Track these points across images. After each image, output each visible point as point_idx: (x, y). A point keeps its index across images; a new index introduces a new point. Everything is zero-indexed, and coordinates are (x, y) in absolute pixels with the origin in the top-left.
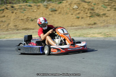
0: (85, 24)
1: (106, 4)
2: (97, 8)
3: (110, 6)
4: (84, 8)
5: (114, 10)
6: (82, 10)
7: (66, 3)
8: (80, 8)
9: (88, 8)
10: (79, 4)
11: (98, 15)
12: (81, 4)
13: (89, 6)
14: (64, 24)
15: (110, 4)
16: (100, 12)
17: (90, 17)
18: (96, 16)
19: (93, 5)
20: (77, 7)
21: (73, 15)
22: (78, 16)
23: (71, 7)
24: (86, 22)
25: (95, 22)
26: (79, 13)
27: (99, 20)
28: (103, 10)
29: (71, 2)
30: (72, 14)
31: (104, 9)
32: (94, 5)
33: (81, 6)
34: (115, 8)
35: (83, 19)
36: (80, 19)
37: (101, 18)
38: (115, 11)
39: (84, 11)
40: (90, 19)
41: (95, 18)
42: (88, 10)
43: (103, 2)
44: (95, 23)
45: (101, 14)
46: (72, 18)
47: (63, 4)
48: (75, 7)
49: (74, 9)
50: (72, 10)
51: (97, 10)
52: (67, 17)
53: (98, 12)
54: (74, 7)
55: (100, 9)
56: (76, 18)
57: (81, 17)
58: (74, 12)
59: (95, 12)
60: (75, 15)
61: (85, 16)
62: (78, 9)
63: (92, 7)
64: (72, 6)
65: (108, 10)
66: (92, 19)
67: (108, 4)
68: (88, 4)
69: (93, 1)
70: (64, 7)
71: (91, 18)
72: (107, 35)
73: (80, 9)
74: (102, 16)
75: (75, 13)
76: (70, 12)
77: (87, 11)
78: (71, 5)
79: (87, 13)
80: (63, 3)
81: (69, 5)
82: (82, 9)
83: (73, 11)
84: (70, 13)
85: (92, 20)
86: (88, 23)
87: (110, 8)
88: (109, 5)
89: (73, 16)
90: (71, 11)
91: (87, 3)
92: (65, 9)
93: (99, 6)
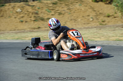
0: (29, 28)
1: (50, 8)
2: (42, 12)
3: (54, 11)
4: (28, 11)
5: (59, 15)
6: (26, 14)
7: (9, 6)
8: (23, 11)
9: (32, 11)
10: (23, 7)
11: (43, 19)
12: (24, 7)
13: (33, 9)
14: (7, 28)
15: (54, 8)
16: (44, 16)
17: (34, 21)
18: (40, 21)
19: (37, 9)
20: (21, 11)
22: (22, 19)
23: (14, 10)
24: (30, 26)
25: (39, 26)
26: (23, 17)
27: (44, 25)
28: (48, 14)
29: (15, 5)
30: (16, 18)
31: (49, 13)
32: (39, 9)
33: (24, 10)
34: (59, 13)
35: (27, 23)
36: (24, 23)
37: (46, 22)
39: (28, 15)
40: (34, 23)
41: (39, 22)
42: (32, 14)
43: (47, 6)
44: (39, 28)
45: (46, 18)
46: (16, 21)
47: (6, 7)
48: (19, 10)
49: (17, 12)
50: (15, 13)
51: (41, 14)
52: (10, 21)
53: (43, 16)
54: (18, 11)
55: (44, 13)
56: (20, 22)
57: (24, 21)
58: (17, 16)
59: (39, 16)
60: (19, 19)
61: (29, 20)
62: (22, 13)
63: (36, 10)
64: (15, 9)
65: (52, 15)
66: (36, 23)
67: (52, 8)
68: (32, 8)
69: (37, 5)
70: (6, 10)
73: (24, 13)
74: (46, 20)
75: (19, 16)
76: (13, 15)
77: (31, 14)
78: (14, 8)
79: (31, 17)
80: (5, 5)
81: (12, 8)
82: (26, 13)
83: (16, 15)
84: (13, 17)
85: (36, 25)
86: (32, 27)
87: (55, 12)
88: (53, 10)
89: (16, 20)
90: (14, 14)
91: (31, 7)
92: (7, 12)
93: (44, 11)
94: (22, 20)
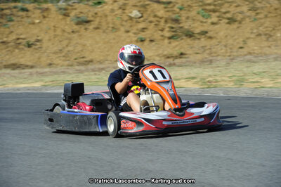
0: (158, 55)
1: (208, 7)
2: (188, 18)
3: (217, 14)
4: (155, 16)
5: (228, 23)
6: (151, 22)
7: (112, 4)
8: (145, 16)
9: (165, 16)
10: (144, 6)
11: (190, 35)
12: (148, 7)
13: (168, 11)
15: (218, 8)
16: (193, 27)
17: (170, 38)
18: (184, 37)
19: (178, 10)
20: (140, 15)
21: (130, 34)
22: (142, 35)
23: (124, 13)
24: (160, 52)
25: (182, 51)
26: (143, 30)
27: (193, 47)
28: (202, 22)
29: (125, 2)
30: (128, 32)
31: (205, 21)
32: (181, 9)
33: (148, 13)
34: (229, 19)
35: (153, 43)
36: (146, 43)
37: (197, 41)
38: (228, 25)
39: (156, 25)
40: (170, 43)
41: (183, 41)
42: (166, 22)
43: (201, 4)
44: (182, 54)
45: (197, 31)
46: (128, 40)
47: (106, 7)
48: (135, 13)
49: (131, 18)
50: (126, 21)
51: (186, 22)
52: (114, 39)
53: (190, 26)
54: (133, 15)
55: (194, 20)
56: (137, 41)
57: (148, 39)
58: (131, 26)
59: (181, 27)
60: (135, 33)
61: (157, 35)
62: (142, 19)
63: (174, 14)
64: (126, 11)
65: (213, 24)
66: (174, 43)
67: (212, 7)
68: (165, 8)
69: (178, 1)
70: (107, 12)
71: (172, 40)
72: (209, 82)
73: (146, 19)
74: (198, 37)
75: (135, 27)
76: (122, 25)
77: (162, 23)
78: (124, 10)
79: (162, 30)
80: (105, 3)
81: (120, 8)
82: (152, 19)
83: (129, 25)
84: (123, 29)
85: (174, 47)
86: (165, 53)
87: (218, 17)
88: (214, 11)
89: (129, 36)
90: (124, 23)
91: (163, 6)
92: (109, 19)
93: (193, 13)
94: (143, 37)
